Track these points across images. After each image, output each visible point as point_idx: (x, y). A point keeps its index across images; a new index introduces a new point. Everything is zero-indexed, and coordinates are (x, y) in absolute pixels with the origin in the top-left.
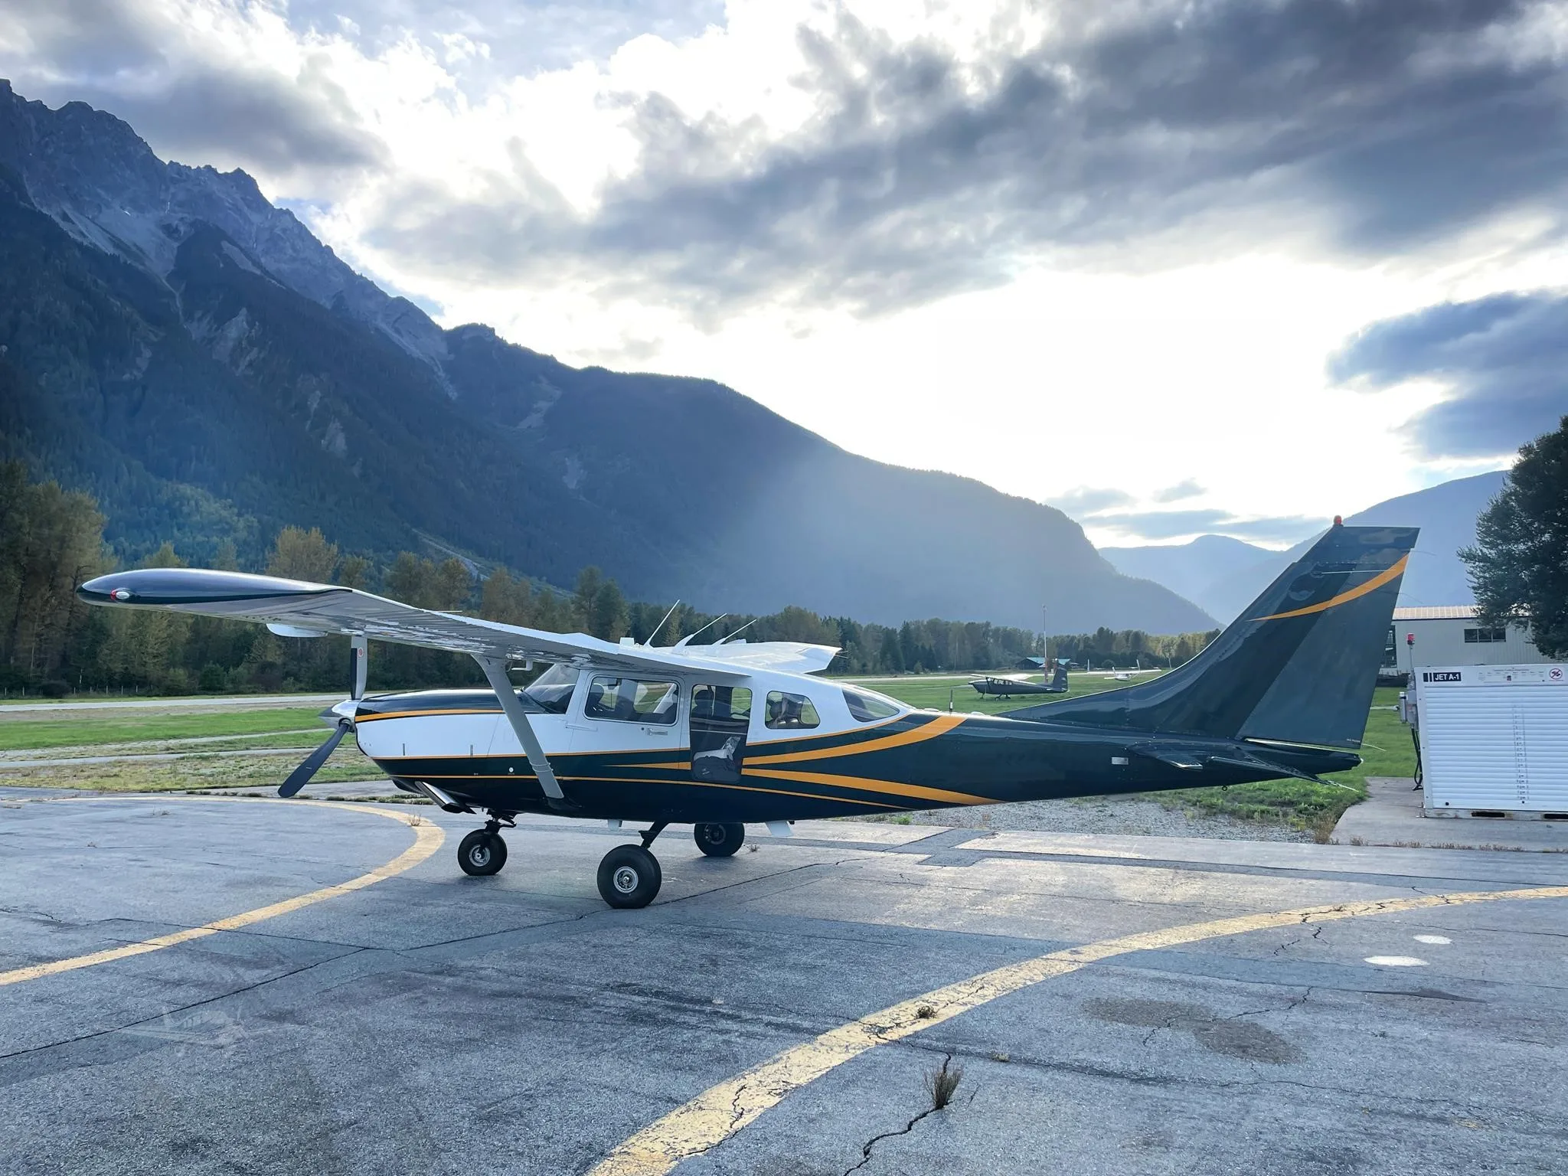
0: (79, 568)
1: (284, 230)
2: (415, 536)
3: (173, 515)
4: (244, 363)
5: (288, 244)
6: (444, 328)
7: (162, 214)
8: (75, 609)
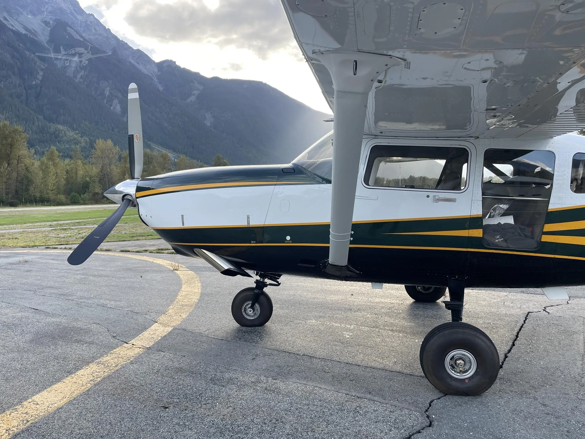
0: (19, 156)
1: (91, 22)
2: (149, 144)
3: (56, 137)
4: (79, 76)
5: (93, 28)
6: (156, 62)
7: (43, 16)
8: (19, 172)
